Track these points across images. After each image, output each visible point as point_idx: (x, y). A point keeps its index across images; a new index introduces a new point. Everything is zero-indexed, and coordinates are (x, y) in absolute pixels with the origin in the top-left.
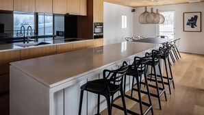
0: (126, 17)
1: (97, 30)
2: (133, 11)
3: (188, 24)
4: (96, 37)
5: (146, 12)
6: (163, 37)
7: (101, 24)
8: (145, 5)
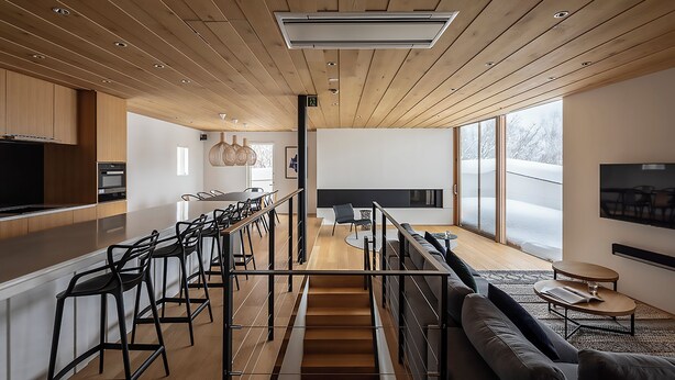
0: (186, 150)
1: (109, 181)
2: (204, 138)
3: (291, 166)
4: (105, 198)
5: (222, 143)
6: (255, 190)
7: (122, 167)
8: (222, 128)
